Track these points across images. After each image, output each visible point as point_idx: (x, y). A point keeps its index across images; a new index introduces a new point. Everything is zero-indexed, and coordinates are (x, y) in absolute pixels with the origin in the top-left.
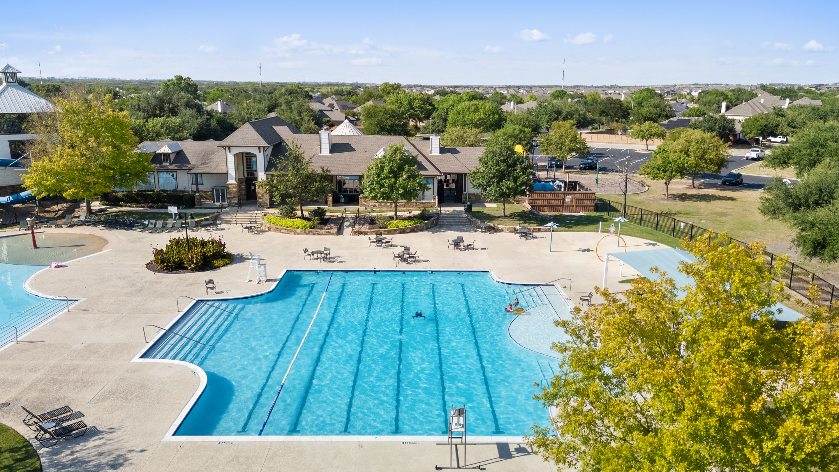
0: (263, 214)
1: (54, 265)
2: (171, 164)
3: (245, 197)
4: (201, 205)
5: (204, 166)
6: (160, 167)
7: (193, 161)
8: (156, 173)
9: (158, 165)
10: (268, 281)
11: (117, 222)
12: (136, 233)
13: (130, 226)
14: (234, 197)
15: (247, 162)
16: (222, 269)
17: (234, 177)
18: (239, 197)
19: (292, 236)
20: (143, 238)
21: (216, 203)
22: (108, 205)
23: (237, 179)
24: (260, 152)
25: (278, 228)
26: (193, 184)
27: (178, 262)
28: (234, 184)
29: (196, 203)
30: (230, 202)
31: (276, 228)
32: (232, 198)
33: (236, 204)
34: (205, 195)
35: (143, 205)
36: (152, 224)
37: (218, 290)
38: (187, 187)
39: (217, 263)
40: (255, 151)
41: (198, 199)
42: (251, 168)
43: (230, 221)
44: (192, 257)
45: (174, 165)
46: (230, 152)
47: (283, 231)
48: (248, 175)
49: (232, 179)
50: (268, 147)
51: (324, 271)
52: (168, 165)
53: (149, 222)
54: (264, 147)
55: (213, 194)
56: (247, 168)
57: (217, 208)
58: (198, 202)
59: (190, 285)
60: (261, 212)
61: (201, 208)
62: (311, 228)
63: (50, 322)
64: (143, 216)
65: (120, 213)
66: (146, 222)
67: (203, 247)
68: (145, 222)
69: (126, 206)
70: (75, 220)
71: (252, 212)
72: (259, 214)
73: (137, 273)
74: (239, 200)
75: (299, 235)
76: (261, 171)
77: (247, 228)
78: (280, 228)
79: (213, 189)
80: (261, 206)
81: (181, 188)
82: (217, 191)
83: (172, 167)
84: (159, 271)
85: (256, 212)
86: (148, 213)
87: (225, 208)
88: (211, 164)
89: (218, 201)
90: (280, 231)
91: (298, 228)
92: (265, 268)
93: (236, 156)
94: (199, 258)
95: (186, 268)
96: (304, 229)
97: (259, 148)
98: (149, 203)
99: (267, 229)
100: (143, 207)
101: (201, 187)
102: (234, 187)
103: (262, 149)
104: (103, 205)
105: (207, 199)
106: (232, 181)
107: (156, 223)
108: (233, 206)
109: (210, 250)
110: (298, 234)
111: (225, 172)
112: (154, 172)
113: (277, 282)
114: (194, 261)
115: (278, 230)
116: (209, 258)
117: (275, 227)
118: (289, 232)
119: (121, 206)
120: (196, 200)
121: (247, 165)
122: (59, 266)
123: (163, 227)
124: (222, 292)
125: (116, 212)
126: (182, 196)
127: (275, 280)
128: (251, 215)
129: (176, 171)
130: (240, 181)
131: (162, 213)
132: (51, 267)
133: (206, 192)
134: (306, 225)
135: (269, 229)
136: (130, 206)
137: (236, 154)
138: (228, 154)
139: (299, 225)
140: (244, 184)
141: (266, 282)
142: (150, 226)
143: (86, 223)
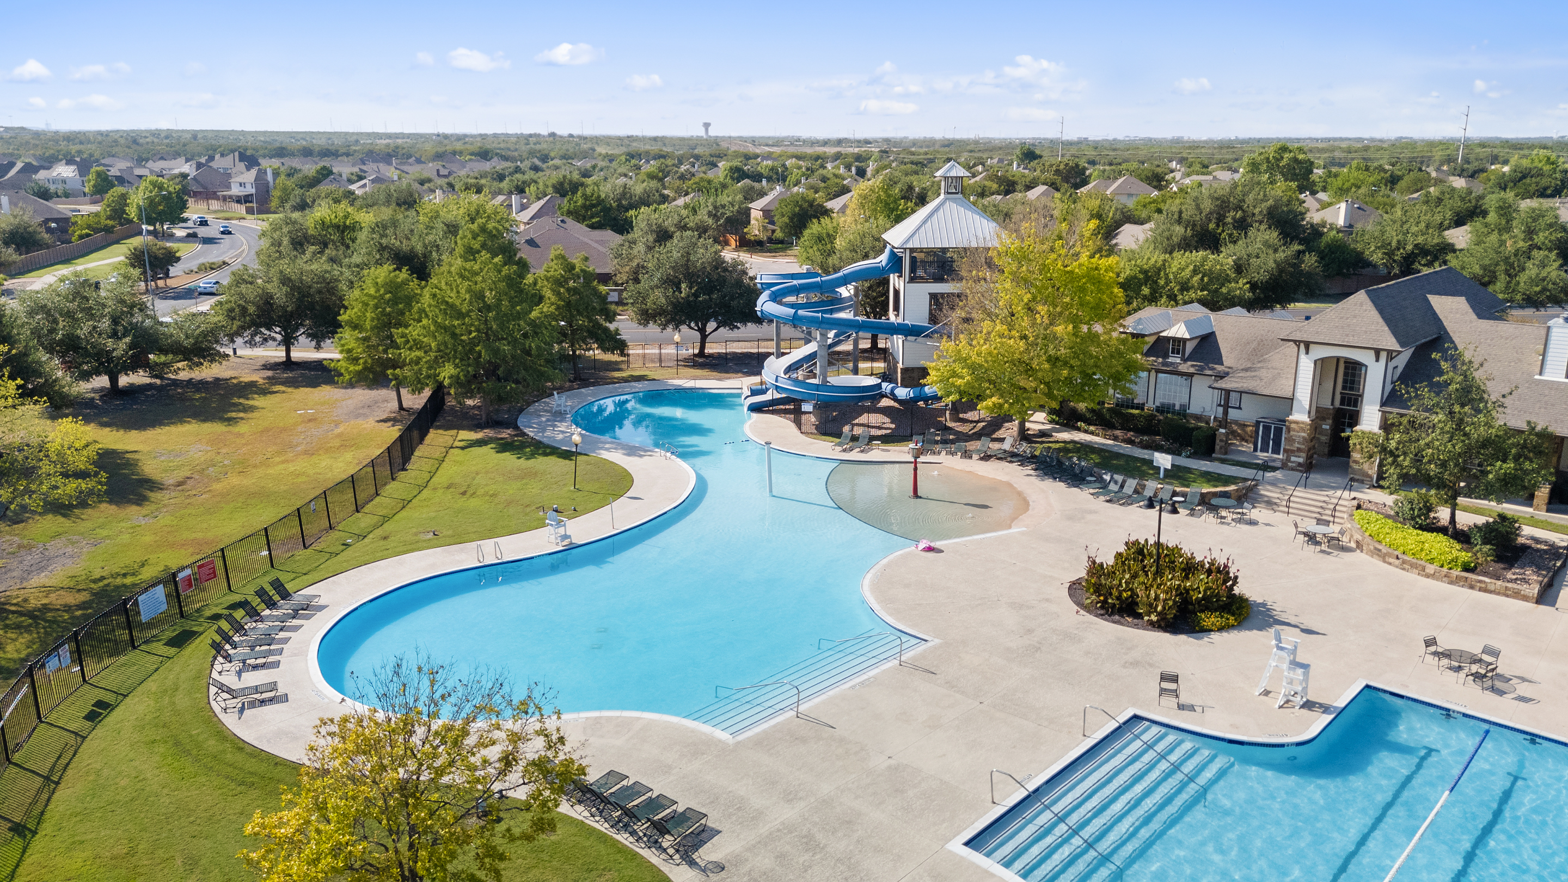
0: (1355, 503)
1: (922, 545)
2: (1185, 360)
3: (1326, 450)
4: (1226, 453)
5: (1248, 374)
6: (1165, 364)
7: (1229, 358)
8: (1153, 374)
9: (1160, 360)
10: (1308, 705)
11: (1060, 463)
12: (1082, 497)
13: (1076, 478)
14: (1299, 450)
15: (1346, 374)
16: (1215, 636)
17: (1307, 407)
18: (1309, 450)
19: (1412, 577)
20: (1091, 512)
21: (1259, 453)
22: (1057, 423)
23: (1313, 413)
24: (1377, 360)
25: (1380, 550)
26: (1220, 405)
27: (1127, 599)
28: (1303, 423)
29: (1217, 447)
30: (1288, 460)
31: (1376, 549)
32: (1293, 451)
33: (1300, 464)
34: (1239, 432)
35: (1118, 433)
36: (1116, 482)
37: (1184, 698)
38: (1208, 409)
39: (1210, 620)
40: (1365, 357)
41: (1221, 441)
42: (1352, 389)
43: (1275, 504)
44: (1157, 598)
45: (1190, 363)
46: (1307, 353)
47: (1391, 560)
48: (1342, 403)
49: (1299, 412)
50: (1399, 353)
51: (1465, 715)
52: (1178, 361)
53: (1112, 478)
54: (1390, 352)
55: (1257, 432)
56: (1344, 388)
57: (1258, 467)
58: (1221, 448)
59: (1135, 664)
60: (1353, 494)
61: (1223, 461)
62: (1466, 568)
63: (862, 683)
64: (1109, 460)
65: (1070, 446)
66: (1107, 477)
67: (1187, 578)
68: (1104, 476)
69: (1086, 432)
70: (995, 446)
71: (1331, 493)
72: (1345, 497)
73: (1047, 600)
74: (1309, 457)
75: (1429, 581)
76: (1371, 403)
77: (1305, 534)
78: (1384, 551)
79: (1258, 423)
80: (1355, 481)
81: (1194, 409)
82: (1267, 429)
83: (1186, 367)
84: (1086, 608)
85: (1339, 493)
86: (1118, 456)
87: (1274, 469)
88: (1263, 373)
89: (1264, 449)
90: (1383, 557)
91: (1431, 561)
92: (1306, 675)
93: (1321, 364)
94: (1171, 603)
95: (1140, 616)
96: (1445, 569)
97: (1377, 352)
98: (1129, 430)
99: (1353, 545)
100: (1115, 438)
101: (1233, 414)
102: (1303, 430)
103: (1383, 356)
104: (1051, 422)
105: (1243, 439)
106: (1300, 416)
107: (1124, 482)
108: (1292, 469)
109: (1200, 584)
110: (1428, 576)
111: (1289, 395)
112: (1149, 372)
113: (1329, 718)
114: (1159, 608)
115: (1377, 553)
116: (1192, 604)
117: (1373, 545)
118: (1406, 566)
119: (1079, 429)
120: (1218, 441)
121: (1345, 381)
122: (930, 549)
123: (1136, 491)
124: (1192, 708)
125: (1065, 442)
126: (1193, 429)
127: (1326, 709)
128: (1326, 499)
129: (1191, 375)
130: (1319, 414)
131: (1144, 459)
132: (917, 547)
133: (1243, 426)
134: (1455, 560)
135: (1359, 545)
136: (1092, 433)
137: (1323, 360)
138: (1303, 356)
139: (1434, 554)
140: (1330, 422)
141: (1302, 707)
142: (1113, 487)
143: (1011, 456)
